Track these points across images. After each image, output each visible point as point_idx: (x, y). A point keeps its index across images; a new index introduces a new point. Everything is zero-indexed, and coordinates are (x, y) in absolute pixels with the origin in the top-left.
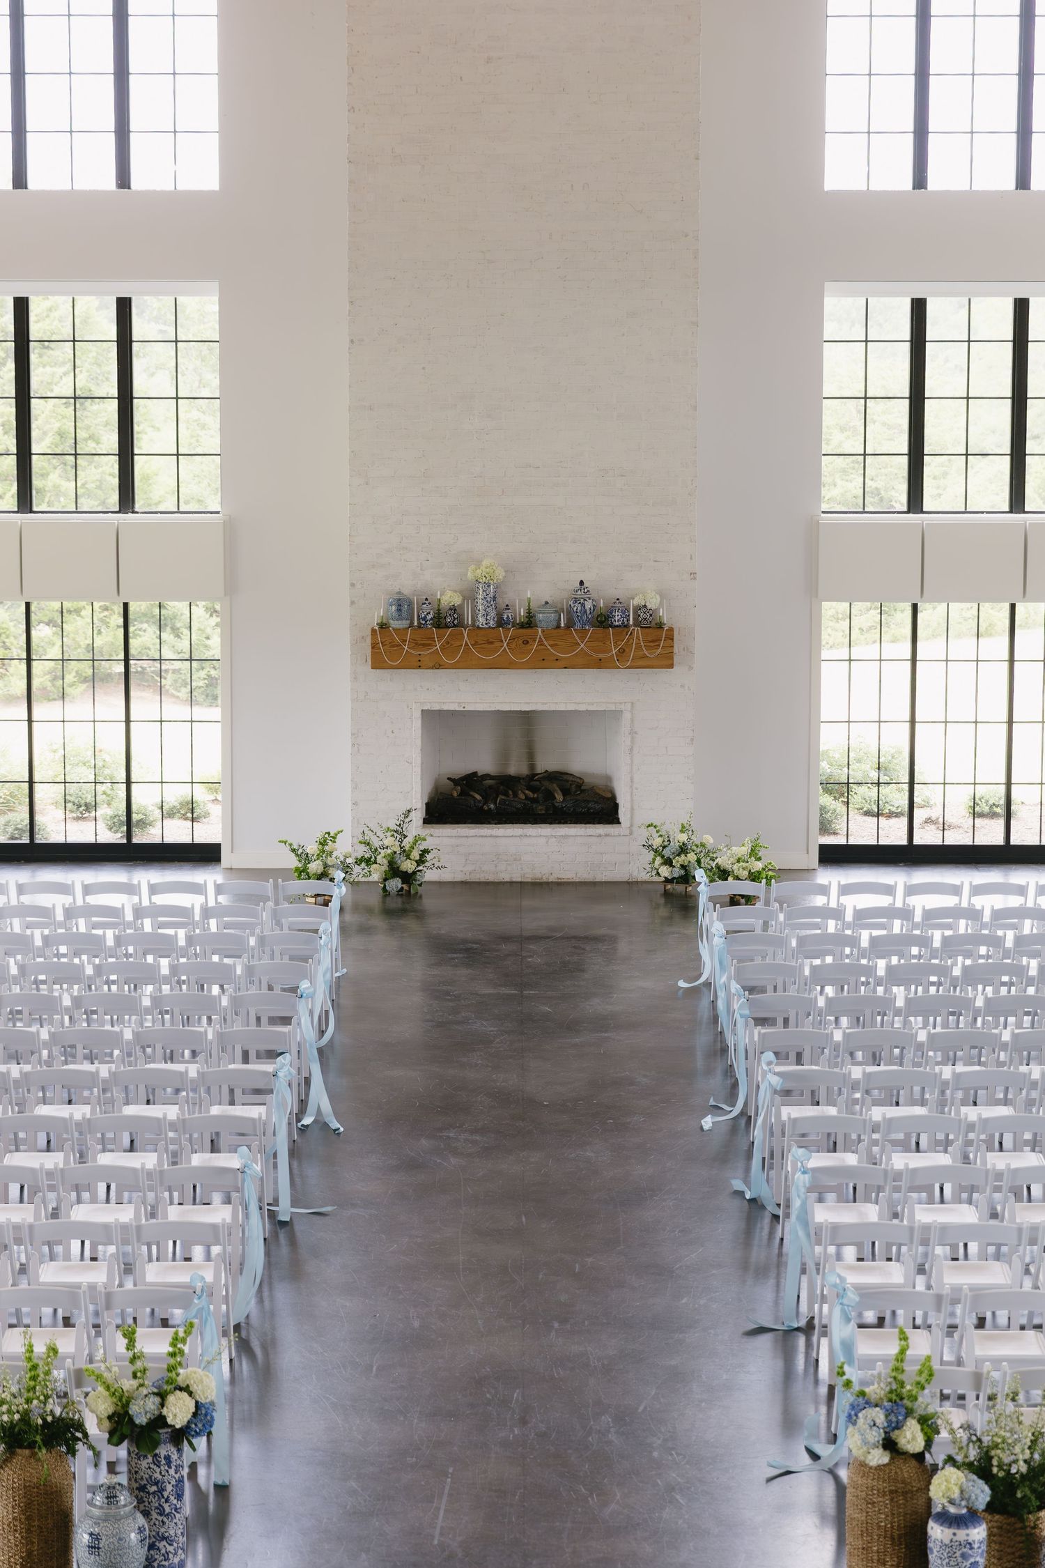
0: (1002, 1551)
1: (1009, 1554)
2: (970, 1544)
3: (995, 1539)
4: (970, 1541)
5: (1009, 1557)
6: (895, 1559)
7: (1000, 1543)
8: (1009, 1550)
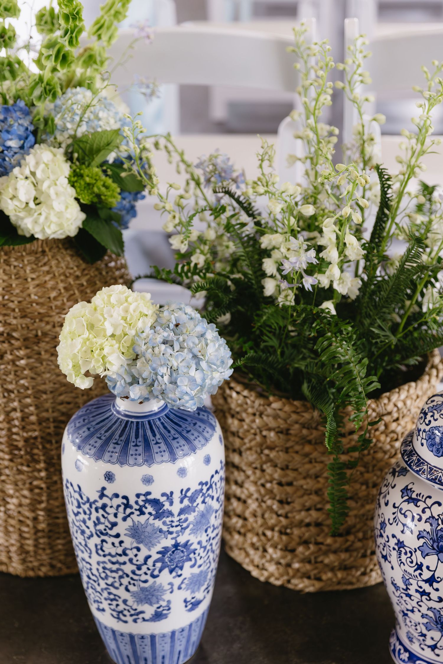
0: (290, 484)
1: (308, 493)
2: (156, 503)
3: (273, 455)
4: (156, 495)
5: (309, 501)
6: (26, 493)
7: (285, 468)
8: (309, 484)
